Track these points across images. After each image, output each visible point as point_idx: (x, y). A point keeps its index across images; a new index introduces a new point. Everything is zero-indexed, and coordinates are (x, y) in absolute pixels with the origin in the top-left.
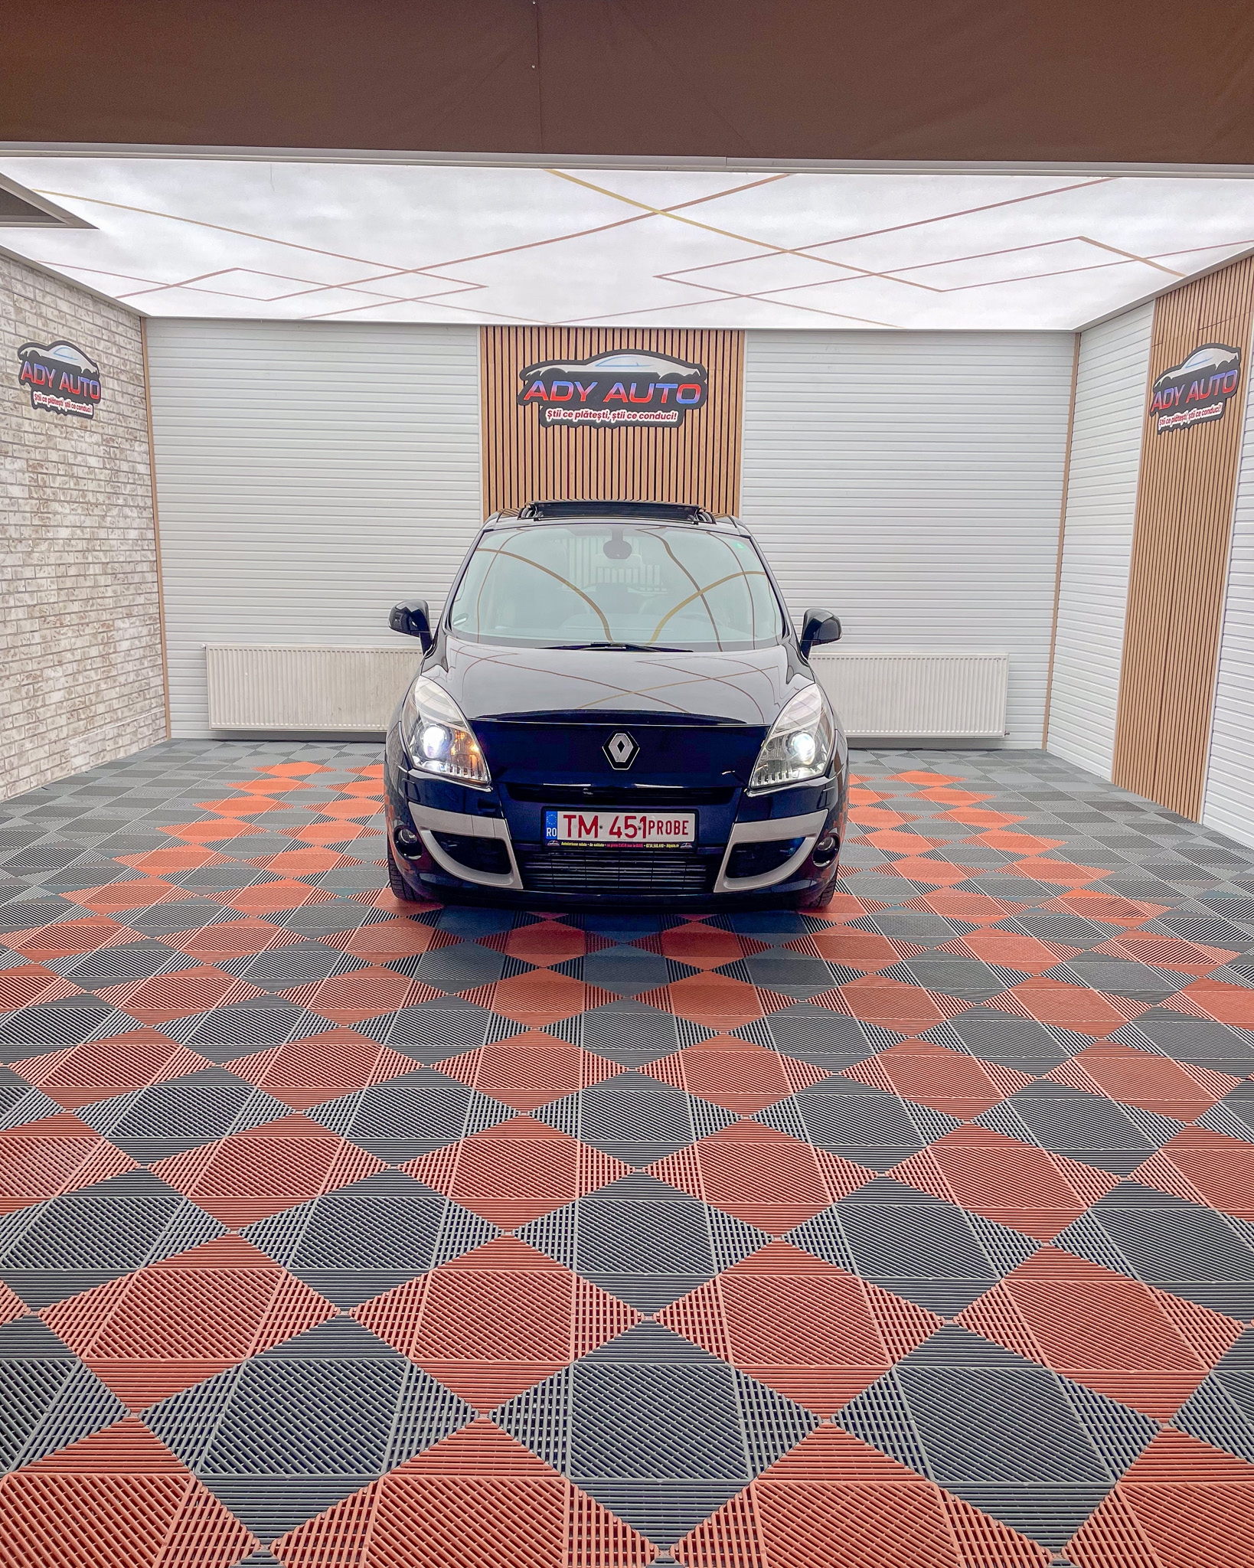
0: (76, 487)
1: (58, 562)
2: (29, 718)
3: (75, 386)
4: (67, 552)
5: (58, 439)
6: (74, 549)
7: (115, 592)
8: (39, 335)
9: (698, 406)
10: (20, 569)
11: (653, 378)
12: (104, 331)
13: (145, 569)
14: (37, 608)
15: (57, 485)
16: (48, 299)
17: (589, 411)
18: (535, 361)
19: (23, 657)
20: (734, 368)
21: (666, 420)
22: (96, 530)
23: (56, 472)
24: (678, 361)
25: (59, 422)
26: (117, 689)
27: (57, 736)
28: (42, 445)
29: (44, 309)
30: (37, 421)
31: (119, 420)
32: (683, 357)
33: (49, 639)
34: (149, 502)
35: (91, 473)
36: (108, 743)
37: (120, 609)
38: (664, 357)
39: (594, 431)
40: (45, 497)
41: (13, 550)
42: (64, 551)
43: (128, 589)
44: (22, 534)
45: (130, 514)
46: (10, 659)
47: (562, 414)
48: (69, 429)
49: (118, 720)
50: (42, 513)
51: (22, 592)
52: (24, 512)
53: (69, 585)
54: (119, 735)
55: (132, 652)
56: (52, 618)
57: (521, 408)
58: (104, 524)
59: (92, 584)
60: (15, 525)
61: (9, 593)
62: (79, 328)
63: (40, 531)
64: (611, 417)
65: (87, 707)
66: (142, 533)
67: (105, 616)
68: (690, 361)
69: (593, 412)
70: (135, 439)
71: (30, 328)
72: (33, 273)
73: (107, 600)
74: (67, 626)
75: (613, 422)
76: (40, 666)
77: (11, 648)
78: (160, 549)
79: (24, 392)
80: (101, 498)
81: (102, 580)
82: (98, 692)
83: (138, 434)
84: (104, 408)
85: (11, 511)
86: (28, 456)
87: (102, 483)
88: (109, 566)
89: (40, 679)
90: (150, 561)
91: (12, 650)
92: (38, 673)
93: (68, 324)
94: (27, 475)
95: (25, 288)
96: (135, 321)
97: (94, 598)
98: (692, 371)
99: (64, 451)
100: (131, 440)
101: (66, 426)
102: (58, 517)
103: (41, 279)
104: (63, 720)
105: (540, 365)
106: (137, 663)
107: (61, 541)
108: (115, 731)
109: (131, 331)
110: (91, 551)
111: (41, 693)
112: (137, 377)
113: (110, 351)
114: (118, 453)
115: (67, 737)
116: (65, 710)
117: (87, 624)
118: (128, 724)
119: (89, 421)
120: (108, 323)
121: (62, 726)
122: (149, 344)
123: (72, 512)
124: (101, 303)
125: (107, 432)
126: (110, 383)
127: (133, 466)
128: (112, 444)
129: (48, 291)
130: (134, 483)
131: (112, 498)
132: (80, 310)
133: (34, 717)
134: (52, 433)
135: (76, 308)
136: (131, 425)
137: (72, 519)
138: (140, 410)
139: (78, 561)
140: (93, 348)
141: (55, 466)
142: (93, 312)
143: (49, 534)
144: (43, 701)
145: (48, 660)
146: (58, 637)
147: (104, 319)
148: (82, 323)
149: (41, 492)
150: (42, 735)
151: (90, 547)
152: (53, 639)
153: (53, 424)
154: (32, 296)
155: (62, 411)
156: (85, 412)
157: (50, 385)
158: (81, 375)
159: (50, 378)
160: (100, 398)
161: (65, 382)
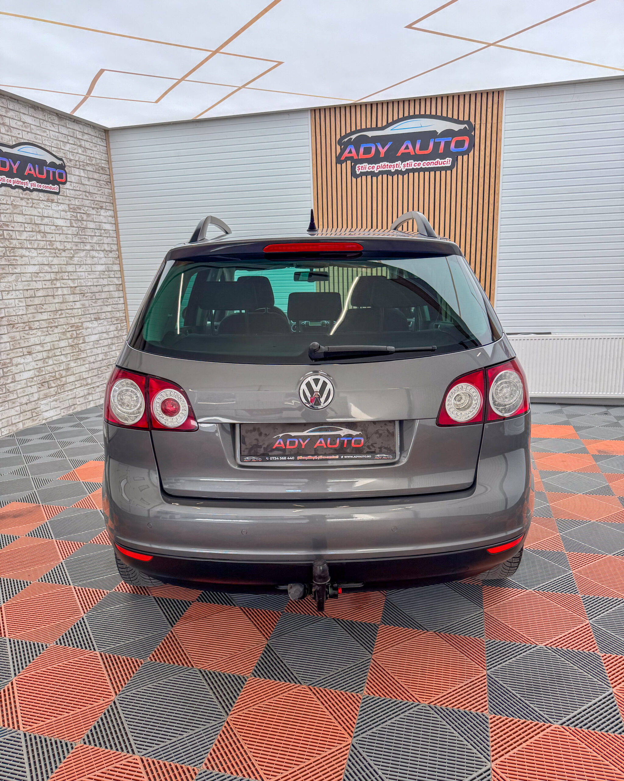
0: (44, 239)
1: (25, 288)
3: (41, 172)
4: (35, 281)
5: (23, 208)
6: (42, 279)
7: (83, 305)
8: (2, 137)
9: (467, 152)
11: (433, 134)
12: (69, 138)
13: (112, 289)
14: (4, 319)
15: (24, 238)
16: (11, 114)
17: (386, 163)
18: (348, 131)
20: (495, 121)
21: (443, 165)
22: (64, 266)
23: (22, 229)
24: (452, 120)
25: (26, 197)
26: (87, 365)
27: (29, 400)
28: (8, 211)
29: (7, 121)
30: (2, 195)
31: (86, 196)
32: (455, 117)
33: (18, 338)
34: (115, 247)
35: (58, 230)
36: (78, 400)
37: (89, 316)
38: (441, 118)
39: (390, 178)
40: (12, 246)
42: (32, 281)
43: (95, 302)
45: (97, 255)
47: (366, 167)
48: (35, 201)
49: (87, 385)
50: (8, 256)
53: (36, 303)
54: (89, 394)
55: (100, 342)
56: (21, 325)
57: (339, 166)
58: (72, 262)
59: (61, 300)
62: (45, 135)
63: (7, 268)
64: (402, 165)
65: (57, 379)
66: (108, 267)
67: (73, 321)
68: (461, 118)
69: (389, 164)
70: (101, 208)
73: (76, 310)
74: (37, 329)
75: (403, 170)
76: (9, 357)
78: (124, 276)
80: (68, 246)
81: (71, 298)
82: (67, 369)
83: (104, 205)
84: (71, 188)
87: (70, 236)
88: (78, 288)
89: (9, 365)
90: (117, 285)
92: (8, 361)
93: (33, 131)
96: (100, 133)
97: (63, 310)
98: (462, 127)
99: (30, 215)
100: (98, 209)
101: (32, 199)
102: (24, 258)
104: (35, 389)
105: (352, 133)
106: (106, 348)
107: (30, 274)
108: (86, 392)
109: (96, 139)
110: (59, 280)
111: (11, 373)
112: (103, 168)
113: (75, 151)
114: (85, 217)
115: (39, 399)
116: (36, 383)
117: (56, 327)
118: (98, 387)
119: (56, 196)
120: (74, 133)
121: (33, 393)
122: (111, 147)
123: (39, 255)
124: (66, 119)
125: (73, 203)
126: (77, 172)
127: (100, 225)
128: (79, 211)
129: (11, 108)
130: (100, 236)
131: (79, 245)
132: (45, 123)
133: (4, 390)
134: (18, 204)
135: (41, 121)
136: (97, 199)
137: (40, 260)
138: (106, 190)
139: (46, 287)
140: (59, 149)
141: (21, 225)
142: (58, 125)
143: (16, 270)
144: (13, 379)
145: (17, 352)
146: (27, 336)
147: (69, 130)
148: (48, 131)
149: (7, 243)
150: (13, 401)
151: (58, 277)
152: (22, 338)
153: (19, 197)
155: (27, 189)
156: (51, 190)
157: (15, 171)
158: (47, 166)
159: (15, 167)
160: (66, 181)
161: (30, 170)
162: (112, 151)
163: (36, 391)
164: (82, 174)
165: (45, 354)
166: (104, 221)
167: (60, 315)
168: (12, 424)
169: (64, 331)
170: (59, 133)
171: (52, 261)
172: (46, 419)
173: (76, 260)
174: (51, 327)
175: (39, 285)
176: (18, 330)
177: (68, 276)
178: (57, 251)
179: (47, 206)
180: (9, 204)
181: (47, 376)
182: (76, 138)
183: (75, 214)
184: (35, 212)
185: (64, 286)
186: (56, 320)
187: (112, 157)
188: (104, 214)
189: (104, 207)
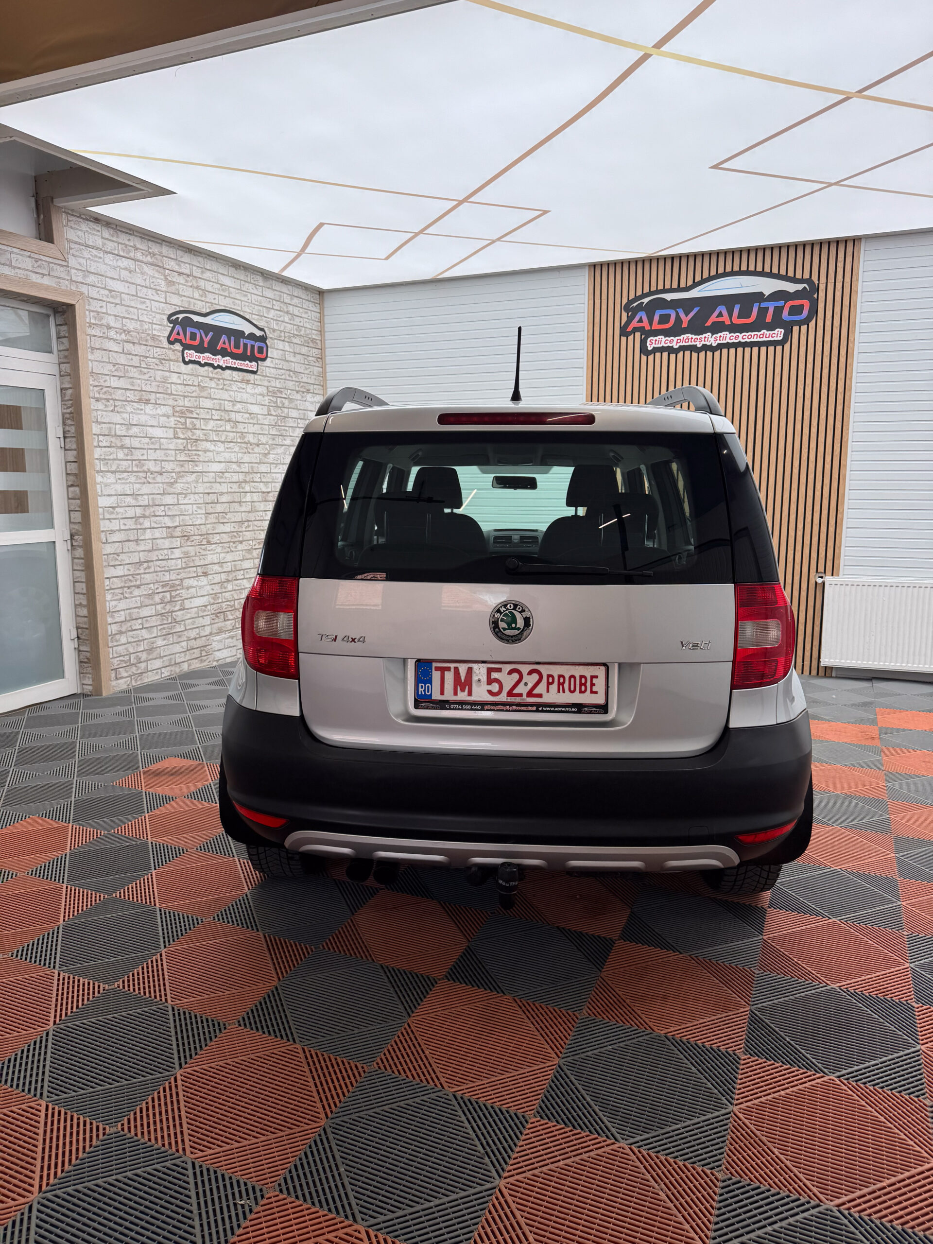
0: (234, 430)
1: (206, 491)
2: (163, 619)
3: (237, 346)
4: (219, 483)
5: (212, 390)
6: (228, 480)
8: (195, 304)
9: (807, 321)
10: (159, 496)
11: (758, 297)
12: (274, 302)
14: (178, 529)
15: (209, 427)
16: (208, 275)
17: (691, 336)
18: (639, 293)
19: (159, 569)
21: (771, 339)
22: (256, 465)
23: (208, 417)
24: (785, 278)
25: (216, 376)
27: (197, 634)
28: (194, 394)
29: (202, 283)
30: (188, 374)
31: (289, 375)
32: (791, 274)
33: (193, 554)
35: (252, 418)
38: (771, 275)
39: (695, 355)
40: (194, 437)
41: (150, 481)
42: (215, 482)
44: (162, 468)
46: (142, 571)
47: (663, 341)
48: (228, 382)
50: (189, 450)
51: (160, 516)
52: (167, 449)
53: (219, 510)
56: (198, 537)
57: (624, 339)
58: (266, 460)
59: (249, 508)
60: (155, 460)
61: (144, 517)
62: (245, 299)
63: (186, 466)
64: (713, 339)
65: (236, 609)
68: (799, 276)
69: (694, 337)
70: (308, 391)
71: (183, 298)
72: (191, 253)
74: (216, 543)
75: (714, 345)
76: (179, 577)
77: (144, 562)
79: (173, 351)
80: (263, 439)
83: (311, 387)
84: (272, 366)
85: (151, 449)
86: (176, 403)
87: (267, 427)
89: (179, 588)
91: (145, 565)
92: (177, 582)
93: (231, 296)
94: (172, 419)
95: (179, 265)
96: (313, 295)
97: (251, 521)
98: (800, 287)
99: (220, 399)
100: (303, 392)
101: (224, 379)
102: (208, 454)
103: (200, 259)
104: (207, 621)
105: (644, 295)
107: (213, 474)
109: (307, 303)
110: (248, 482)
111: (180, 598)
112: (313, 341)
113: (282, 319)
114: (286, 402)
115: (211, 634)
116: (210, 613)
117: (241, 542)
119: (252, 375)
120: (280, 296)
121: (204, 626)
122: (326, 313)
123: (227, 450)
124: (272, 279)
125: (274, 385)
126: (280, 345)
127: (304, 414)
128: (279, 395)
129: (208, 268)
131: (277, 439)
132: (247, 284)
133: (170, 618)
134: (206, 385)
135: (243, 283)
136: (303, 380)
137: (227, 456)
138: (315, 368)
139: (232, 491)
140: (261, 316)
141: (208, 412)
142: (262, 287)
143: (197, 468)
144: (181, 606)
145: (189, 572)
146: (203, 553)
147: (276, 292)
148: (249, 295)
149: (189, 434)
150: (179, 634)
151: (248, 480)
152: (198, 554)
153: (208, 377)
154: (187, 272)
155: (219, 367)
156: (248, 368)
157: (206, 345)
158: (244, 338)
159: (207, 340)
160: (267, 356)
161: (224, 343)
162: (326, 318)
163: (209, 623)
164: (287, 348)
165: (224, 577)
166: (309, 409)
167: (246, 528)
168: (175, 664)
169: (250, 547)
170: (262, 296)
171: (242, 458)
172: (217, 661)
173: (271, 457)
174: (234, 542)
175: (224, 488)
176: (193, 543)
177: (260, 478)
178: (249, 445)
179: (241, 388)
180: (195, 386)
181: (224, 605)
182: (283, 302)
183: (274, 399)
184: (225, 395)
185: (254, 490)
186: (241, 534)
187: (326, 325)
188: (310, 400)
189: (312, 391)
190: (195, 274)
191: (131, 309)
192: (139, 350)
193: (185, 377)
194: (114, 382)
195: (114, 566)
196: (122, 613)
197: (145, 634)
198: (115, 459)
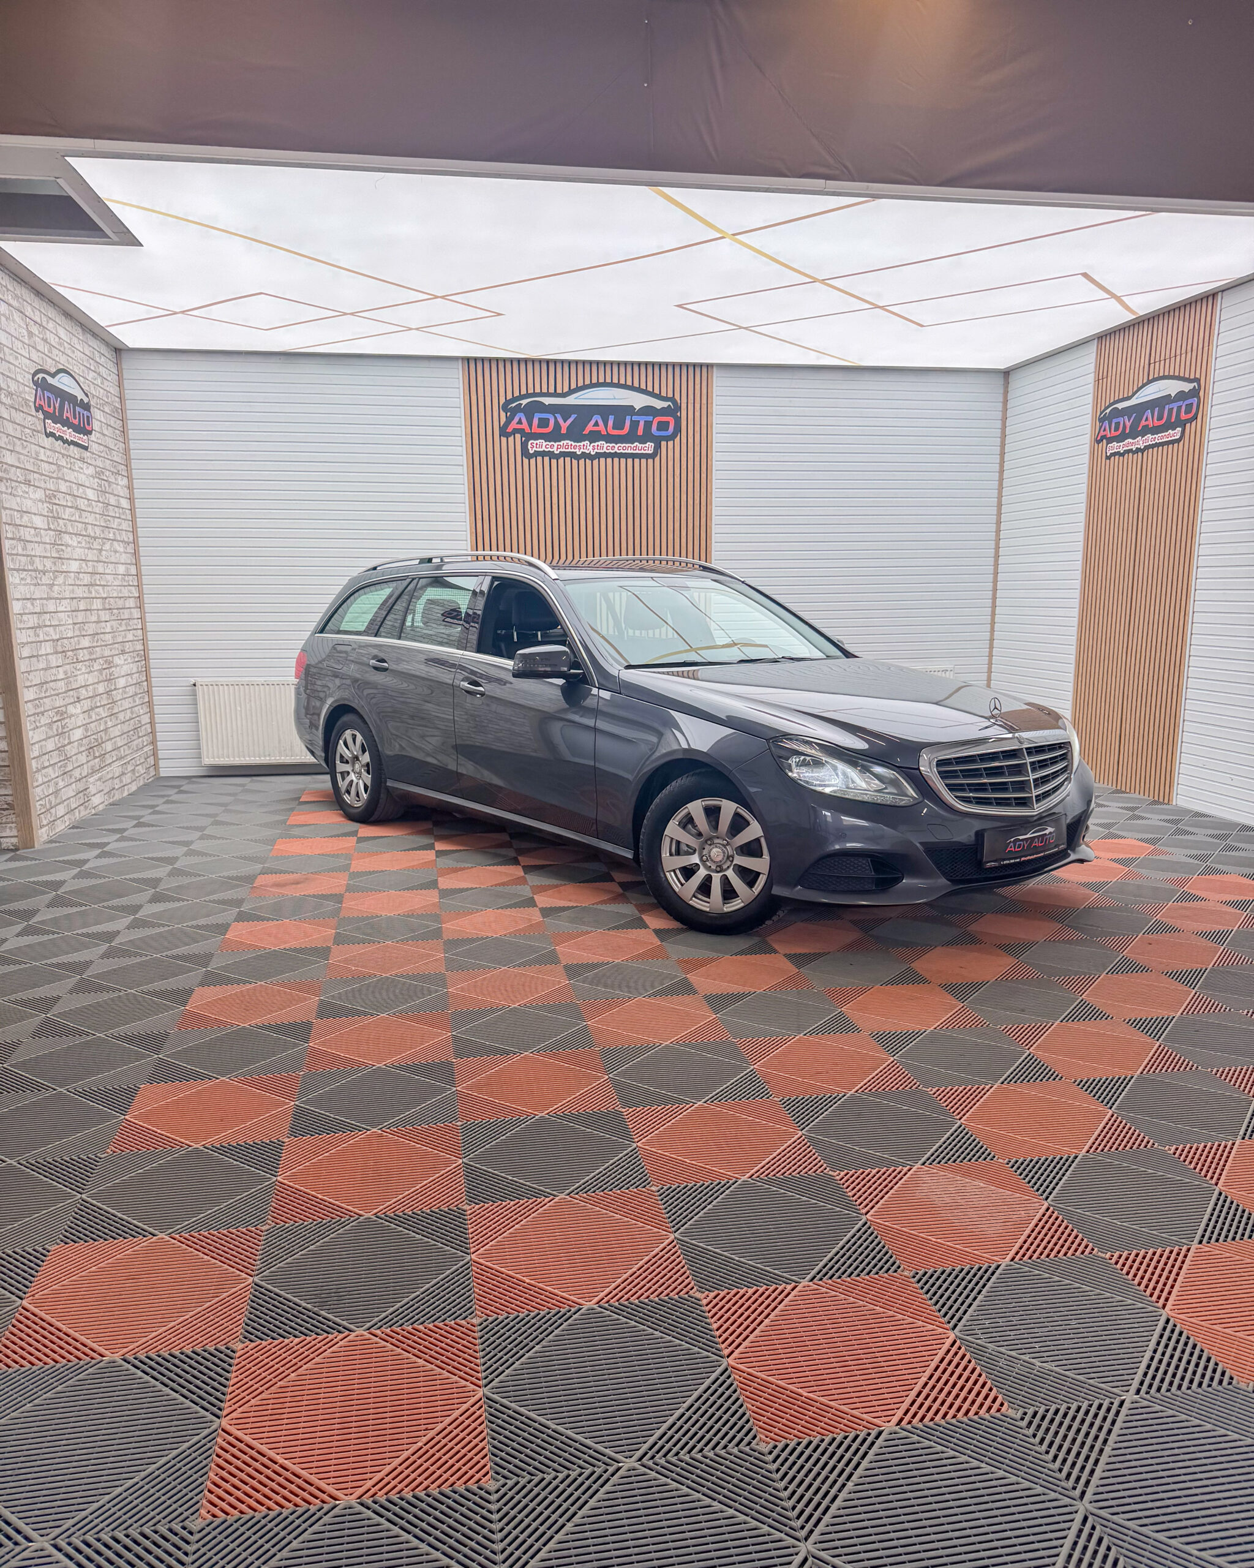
0: (81, 520)
1: (72, 596)
2: (60, 755)
3: (75, 416)
4: (77, 585)
5: (65, 470)
6: (82, 583)
8: (47, 362)
9: (672, 437)
11: (629, 410)
12: (91, 361)
14: (59, 643)
17: (570, 443)
18: (517, 394)
19: (53, 693)
20: (704, 401)
21: (643, 452)
23: (65, 504)
24: (652, 394)
25: (66, 453)
26: (119, 726)
27: (80, 774)
28: (54, 475)
29: (49, 335)
30: (50, 450)
31: (106, 453)
32: (657, 391)
33: (69, 674)
36: (115, 781)
38: (639, 390)
39: (575, 462)
40: (59, 529)
41: (39, 582)
42: (75, 585)
43: (121, 625)
45: (118, 548)
47: (542, 445)
48: (72, 460)
49: (122, 758)
51: (48, 626)
54: (123, 774)
56: (70, 653)
57: (504, 439)
58: (101, 558)
62: (75, 357)
63: (57, 564)
64: (591, 447)
65: (99, 744)
66: (127, 569)
68: (664, 394)
69: (573, 444)
70: (119, 473)
71: (39, 354)
73: (107, 635)
75: (593, 453)
77: (44, 683)
78: (141, 585)
79: (39, 419)
80: (98, 531)
81: (103, 616)
83: (120, 468)
84: (96, 440)
85: (36, 542)
86: (45, 486)
88: (107, 601)
89: (65, 716)
92: (64, 709)
93: (67, 352)
94: (45, 505)
95: (34, 313)
96: (115, 351)
97: (98, 634)
98: (665, 404)
99: (70, 482)
100: (116, 474)
101: (70, 456)
104: (83, 758)
105: (522, 397)
106: (131, 700)
107: (73, 574)
108: (120, 769)
109: (111, 362)
111: (67, 729)
113: (97, 382)
114: (107, 487)
115: (88, 775)
116: (85, 748)
118: (128, 762)
119: (86, 453)
120: (94, 352)
121: (83, 764)
122: (125, 376)
124: (89, 332)
125: (98, 464)
126: (98, 415)
127: (118, 501)
128: (102, 477)
129: (50, 316)
130: (119, 518)
132: (74, 338)
133: (63, 754)
135: (71, 335)
136: (115, 458)
137: (79, 553)
138: (120, 444)
141: (64, 497)
143: (64, 567)
147: (90, 346)
148: (76, 351)
150: (70, 774)
152: (72, 674)
153: (60, 453)
154: (39, 321)
155: (67, 441)
156: (82, 443)
157: (57, 414)
158: (78, 405)
159: (57, 407)
160: (92, 429)
161: (67, 411)
162: (125, 381)
163: (85, 761)
165: (89, 703)
166: (120, 494)
169: (101, 667)
170: (84, 353)
171: (87, 555)
175: (80, 592)
176: (69, 661)
179: (82, 468)
180: (55, 464)
181: (92, 739)
182: (96, 361)
183: (100, 482)
185: (98, 596)
187: (126, 391)
188: (121, 483)
189: (121, 472)
190: (44, 324)
191: (11, 366)
192: (18, 417)
193: (49, 453)
194: (9, 458)
195: (27, 687)
196: (37, 746)
197: (52, 773)
198: (17, 555)
